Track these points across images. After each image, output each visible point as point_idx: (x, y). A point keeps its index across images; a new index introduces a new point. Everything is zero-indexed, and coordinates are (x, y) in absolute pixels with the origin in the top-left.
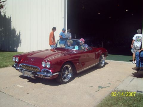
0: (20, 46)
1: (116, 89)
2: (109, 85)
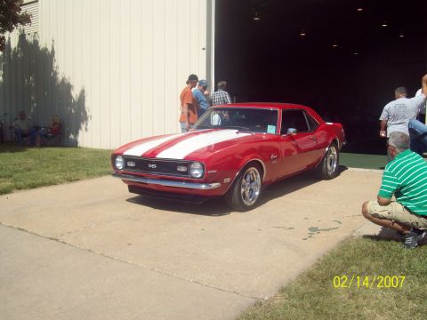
0: (86, 129)
1: (354, 235)
2: (337, 225)
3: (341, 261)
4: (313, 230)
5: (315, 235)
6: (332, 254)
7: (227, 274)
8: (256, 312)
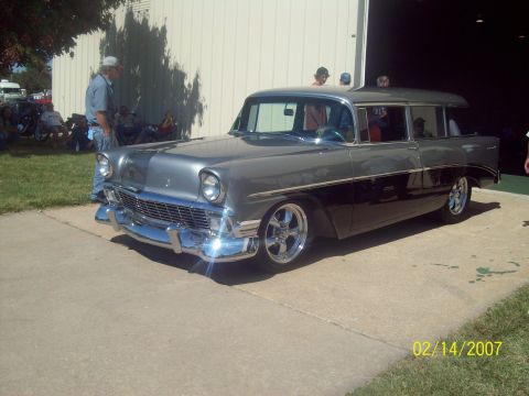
0: (200, 124)
2: (514, 267)
3: (518, 313)
4: (483, 271)
5: (486, 278)
6: (506, 304)
7: (373, 317)
8: (408, 366)
